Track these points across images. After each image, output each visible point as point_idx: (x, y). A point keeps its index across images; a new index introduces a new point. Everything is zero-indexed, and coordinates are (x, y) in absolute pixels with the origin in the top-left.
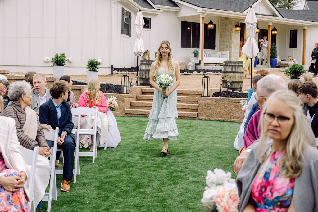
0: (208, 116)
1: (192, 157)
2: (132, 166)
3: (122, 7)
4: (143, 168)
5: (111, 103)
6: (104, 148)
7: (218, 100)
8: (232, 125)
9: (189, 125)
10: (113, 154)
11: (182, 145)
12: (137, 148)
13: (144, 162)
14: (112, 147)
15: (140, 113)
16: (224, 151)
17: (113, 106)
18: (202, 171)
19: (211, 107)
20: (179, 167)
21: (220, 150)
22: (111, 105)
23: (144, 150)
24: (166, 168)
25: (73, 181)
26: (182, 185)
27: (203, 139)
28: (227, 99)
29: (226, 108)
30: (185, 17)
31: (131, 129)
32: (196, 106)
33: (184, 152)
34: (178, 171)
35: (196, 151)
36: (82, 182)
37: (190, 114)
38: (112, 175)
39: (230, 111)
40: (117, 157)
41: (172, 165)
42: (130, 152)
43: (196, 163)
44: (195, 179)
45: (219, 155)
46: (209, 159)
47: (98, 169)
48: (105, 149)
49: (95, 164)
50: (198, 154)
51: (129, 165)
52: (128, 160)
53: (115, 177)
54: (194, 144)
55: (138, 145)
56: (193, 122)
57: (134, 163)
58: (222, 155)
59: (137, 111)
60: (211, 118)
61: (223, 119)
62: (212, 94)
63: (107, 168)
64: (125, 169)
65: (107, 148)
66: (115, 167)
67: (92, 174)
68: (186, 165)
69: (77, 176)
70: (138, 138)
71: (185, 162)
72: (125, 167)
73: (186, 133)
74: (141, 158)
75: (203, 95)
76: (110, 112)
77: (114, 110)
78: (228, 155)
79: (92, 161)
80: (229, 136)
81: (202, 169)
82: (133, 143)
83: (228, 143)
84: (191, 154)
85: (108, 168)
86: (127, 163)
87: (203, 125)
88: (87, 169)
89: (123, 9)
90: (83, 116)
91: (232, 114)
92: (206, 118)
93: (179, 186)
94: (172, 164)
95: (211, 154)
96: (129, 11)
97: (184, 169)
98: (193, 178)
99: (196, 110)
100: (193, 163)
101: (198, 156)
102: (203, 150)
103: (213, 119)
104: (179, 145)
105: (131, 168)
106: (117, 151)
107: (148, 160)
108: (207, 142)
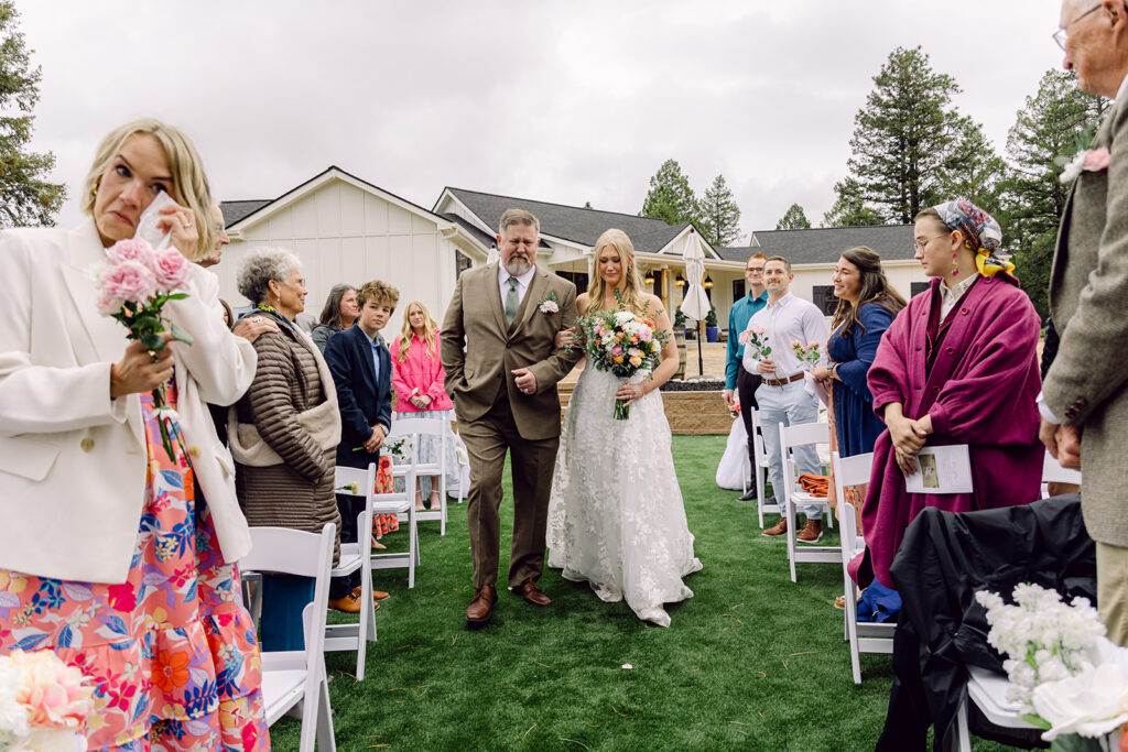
3: (456, 248)
6: (457, 500)
30: (561, 264)
36: (428, 584)
47: (457, 548)
48: (460, 501)
49: (446, 536)
65: (464, 499)
67: (446, 562)
79: (439, 532)
88: (434, 550)
89: (457, 251)
96: (469, 256)
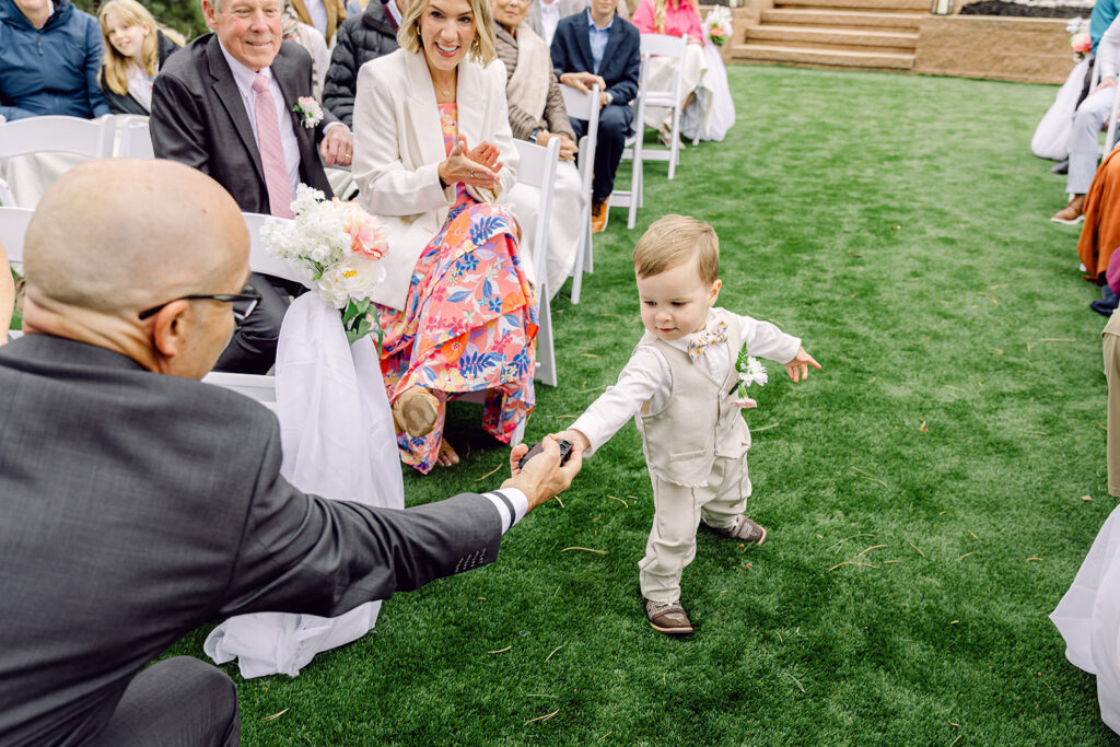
0: (941, 66)
1: (922, 173)
2: (769, 191)
4: (796, 196)
5: (715, 26)
6: (692, 141)
7: (975, 24)
8: (1006, 91)
9: (895, 89)
10: (717, 155)
11: (886, 138)
12: (774, 144)
13: (797, 179)
14: (712, 141)
15: (768, 56)
16: (1003, 158)
17: (719, 34)
18: (957, 212)
19: (952, 41)
20: (891, 197)
21: (993, 156)
22: (715, 32)
23: (792, 150)
24: (859, 200)
25: (626, 223)
26: (909, 247)
27: (938, 125)
28: (1000, 22)
29: (994, 44)
31: (750, 95)
32: (910, 40)
33: (896, 158)
34: (893, 209)
35: (928, 157)
37: (896, 60)
38: (721, 211)
39: (1005, 53)
40: (728, 166)
41: (874, 192)
42: (757, 154)
43: (934, 189)
44: (943, 233)
45: (991, 167)
46: (968, 178)
47: (685, 193)
48: (696, 143)
49: (675, 180)
50: (935, 164)
51: (761, 187)
52: (758, 173)
53: (732, 217)
54: (917, 136)
55: (774, 136)
56: (903, 80)
57: (772, 181)
58: (1001, 168)
59: (760, 52)
60: (949, 72)
61: (981, 74)
62: (959, 9)
63: (706, 193)
64: (752, 198)
65: (701, 141)
66: (725, 189)
67: (671, 206)
68: (908, 193)
69: (638, 209)
70: (772, 118)
71: (904, 186)
72: (750, 191)
73: (892, 108)
74: (788, 169)
75: (934, 11)
76: (712, 49)
77: (720, 45)
78: (1019, 170)
79: (666, 174)
80: (1005, 119)
81: (957, 206)
82: (763, 130)
83: (1007, 138)
84: (915, 163)
85: (709, 192)
86: (756, 182)
87: (932, 87)
88: (659, 193)
90: (652, 56)
91: (1006, 62)
92: (937, 71)
93: (904, 251)
94: (871, 187)
95: (969, 165)
97: (908, 204)
98: (937, 230)
99: (911, 50)
100: (926, 189)
101: (937, 168)
102: (945, 154)
103: (956, 72)
104: (878, 138)
105: (767, 195)
106: (726, 149)
107: (807, 175)
108: (951, 132)
